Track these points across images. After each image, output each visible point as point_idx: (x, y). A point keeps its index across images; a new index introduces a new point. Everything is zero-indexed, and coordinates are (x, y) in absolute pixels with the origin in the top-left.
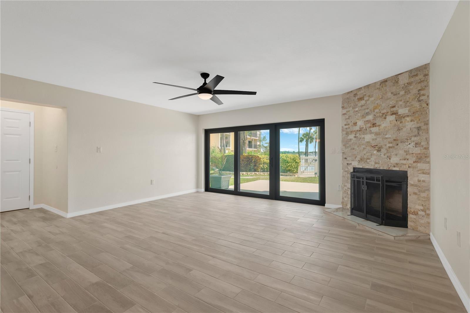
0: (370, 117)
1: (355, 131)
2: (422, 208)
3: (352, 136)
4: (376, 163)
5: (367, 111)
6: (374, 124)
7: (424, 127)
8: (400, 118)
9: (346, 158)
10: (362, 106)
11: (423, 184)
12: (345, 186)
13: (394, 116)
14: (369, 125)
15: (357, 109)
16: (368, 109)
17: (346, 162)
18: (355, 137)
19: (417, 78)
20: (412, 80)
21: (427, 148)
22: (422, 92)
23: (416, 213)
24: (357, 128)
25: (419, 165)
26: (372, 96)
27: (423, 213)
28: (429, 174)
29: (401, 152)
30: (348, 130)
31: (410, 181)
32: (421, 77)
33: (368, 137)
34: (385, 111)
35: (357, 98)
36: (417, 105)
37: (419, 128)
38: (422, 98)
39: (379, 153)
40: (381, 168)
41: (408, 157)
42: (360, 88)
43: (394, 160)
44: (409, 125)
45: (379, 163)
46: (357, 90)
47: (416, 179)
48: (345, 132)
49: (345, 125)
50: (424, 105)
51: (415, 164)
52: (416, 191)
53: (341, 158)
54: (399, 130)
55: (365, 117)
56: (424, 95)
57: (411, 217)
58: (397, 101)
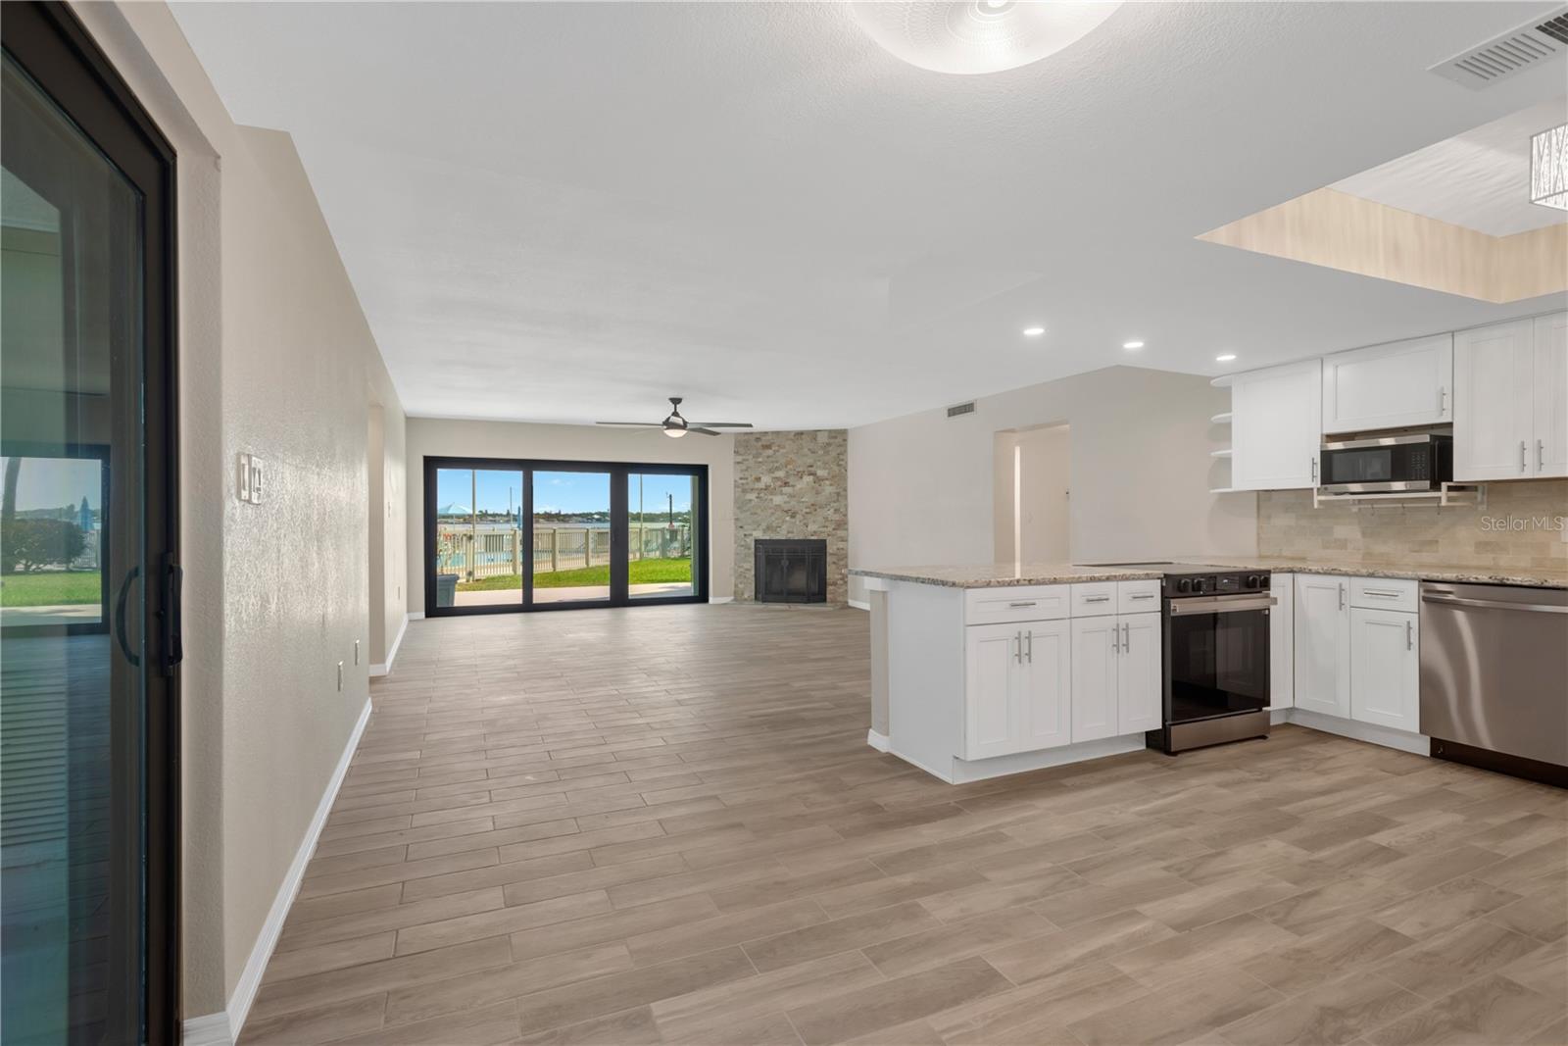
0: (781, 474)
1: (757, 489)
2: (840, 576)
3: (752, 496)
4: (789, 532)
5: (776, 465)
6: (786, 483)
7: (842, 493)
8: (818, 480)
9: (741, 527)
10: (768, 457)
11: (842, 552)
12: (739, 567)
13: (812, 477)
14: (779, 483)
15: (760, 460)
16: (777, 462)
17: (741, 533)
18: (757, 498)
19: (836, 441)
20: (832, 441)
21: (845, 515)
22: (841, 457)
23: (835, 584)
24: (761, 485)
25: (839, 532)
26: (784, 447)
27: (841, 582)
28: (847, 541)
29: (820, 519)
30: (747, 487)
31: (830, 550)
32: (839, 440)
33: (778, 500)
34: (801, 469)
35: (760, 444)
36: (836, 468)
37: (838, 494)
38: (841, 463)
39: (793, 520)
40: (796, 538)
41: (827, 524)
42: (766, 433)
43: (812, 528)
44: (828, 489)
45: (792, 532)
46: (761, 433)
47: (835, 547)
48: (740, 490)
49: (741, 479)
50: (843, 470)
51: (834, 532)
52: (835, 560)
53: (733, 526)
54: (817, 493)
55: (773, 473)
56: (843, 460)
57: (830, 588)
58: (815, 461)
